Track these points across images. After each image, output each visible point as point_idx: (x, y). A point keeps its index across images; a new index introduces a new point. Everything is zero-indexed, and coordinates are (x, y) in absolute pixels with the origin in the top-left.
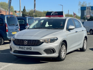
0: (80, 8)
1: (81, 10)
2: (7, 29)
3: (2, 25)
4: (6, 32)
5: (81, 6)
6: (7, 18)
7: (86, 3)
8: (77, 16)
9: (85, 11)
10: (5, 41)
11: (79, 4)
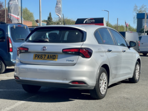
0: (135, 15)
1: (137, 18)
2: (11, 47)
3: (3, 41)
4: (9, 51)
5: (138, 13)
6: (12, 28)
7: (145, 7)
8: (131, 27)
9: (143, 20)
10: (7, 67)
11: (135, 9)
